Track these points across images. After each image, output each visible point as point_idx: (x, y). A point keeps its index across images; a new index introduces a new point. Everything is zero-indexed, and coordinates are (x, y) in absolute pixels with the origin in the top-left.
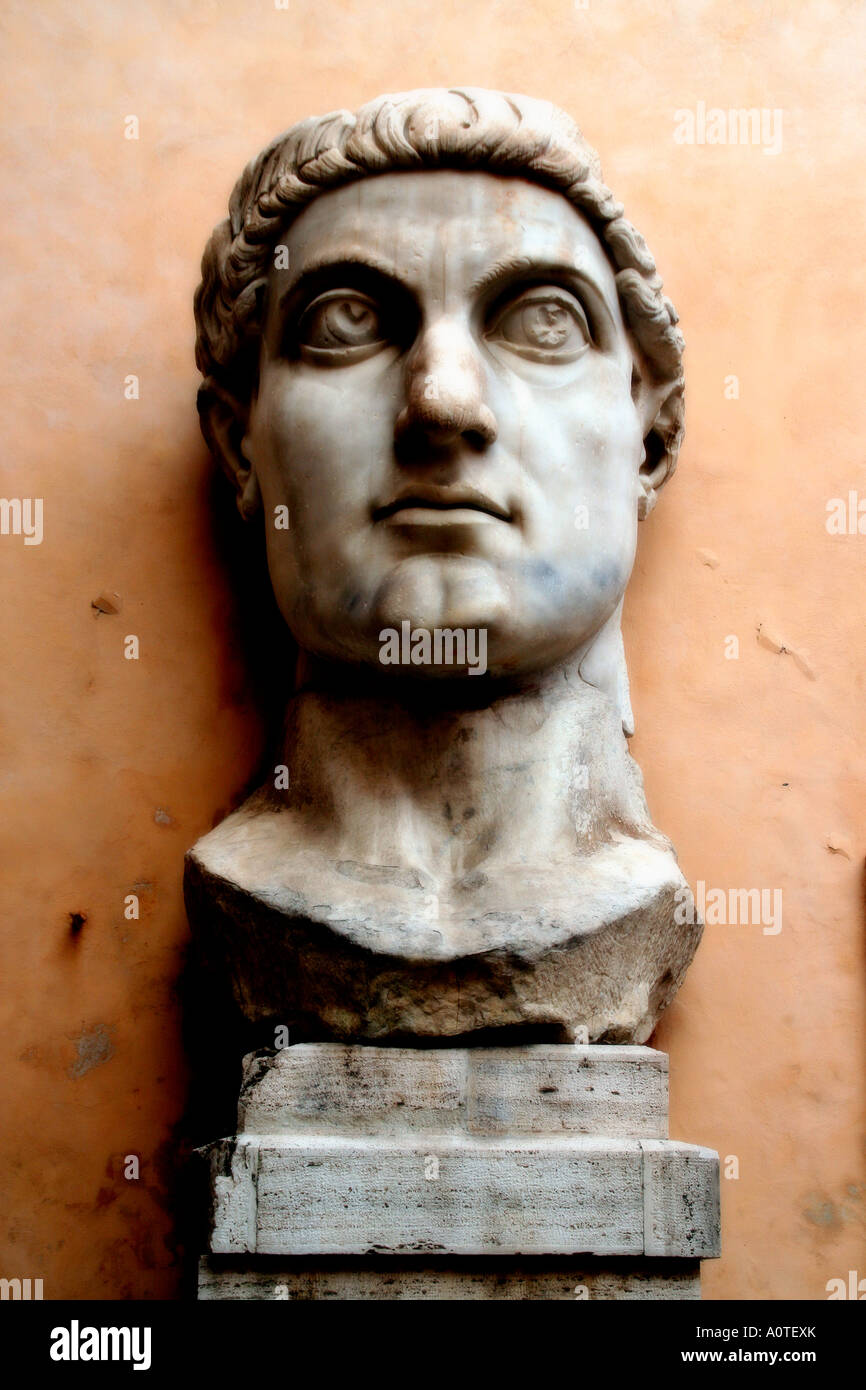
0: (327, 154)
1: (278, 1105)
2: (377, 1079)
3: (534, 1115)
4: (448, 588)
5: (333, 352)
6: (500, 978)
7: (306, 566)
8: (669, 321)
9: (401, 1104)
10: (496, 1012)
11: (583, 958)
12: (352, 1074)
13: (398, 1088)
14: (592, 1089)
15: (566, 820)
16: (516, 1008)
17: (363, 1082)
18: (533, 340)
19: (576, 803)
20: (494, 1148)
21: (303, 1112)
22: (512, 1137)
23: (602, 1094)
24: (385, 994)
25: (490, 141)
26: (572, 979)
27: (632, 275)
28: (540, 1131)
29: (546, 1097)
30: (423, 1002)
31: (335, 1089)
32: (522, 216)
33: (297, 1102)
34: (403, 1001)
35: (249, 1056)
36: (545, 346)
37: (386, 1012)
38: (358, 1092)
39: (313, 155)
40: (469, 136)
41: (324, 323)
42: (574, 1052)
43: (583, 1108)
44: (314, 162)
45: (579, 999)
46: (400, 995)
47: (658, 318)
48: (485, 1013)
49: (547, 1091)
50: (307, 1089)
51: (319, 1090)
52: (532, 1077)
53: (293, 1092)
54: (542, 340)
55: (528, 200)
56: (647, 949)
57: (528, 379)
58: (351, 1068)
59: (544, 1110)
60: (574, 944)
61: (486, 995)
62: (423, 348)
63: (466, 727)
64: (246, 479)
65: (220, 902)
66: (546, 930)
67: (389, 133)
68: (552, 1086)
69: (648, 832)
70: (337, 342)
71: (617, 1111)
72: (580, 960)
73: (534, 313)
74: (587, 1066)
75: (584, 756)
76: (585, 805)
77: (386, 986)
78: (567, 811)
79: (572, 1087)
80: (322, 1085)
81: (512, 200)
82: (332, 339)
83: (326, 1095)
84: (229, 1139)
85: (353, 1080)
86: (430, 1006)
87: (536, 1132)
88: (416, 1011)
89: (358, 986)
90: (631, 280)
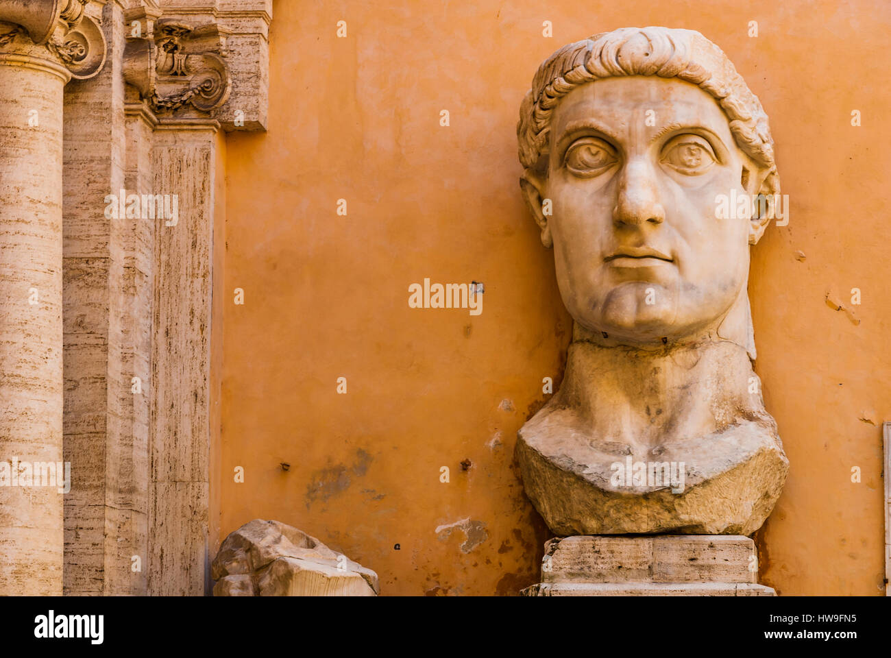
0: (577, 69)
1: (561, 568)
2: (609, 555)
3: (686, 572)
4: (640, 301)
5: (583, 172)
6: (668, 502)
7: (572, 283)
8: (761, 141)
9: (620, 567)
10: (666, 520)
11: (711, 491)
12: (596, 552)
13: (619, 560)
14: (715, 558)
15: (709, 414)
16: (677, 517)
17: (602, 556)
18: (684, 164)
19: (715, 405)
20: (664, 589)
21: (572, 571)
22: (675, 583)
23: (720, 561)
24: (612, 511)
25: (659, 63)
26: (706, 502)
27: (737, 123)
28: (689, 580)
29: (691, 563)
30: (630, 515)
31: (588, 560)
32: (676, 100)
33: (569, 566)
34: (621, 515)
35: (548, 542)
36: (689, 167)
37: (612, 520)
38: (599, 561)
39: (571, 68)
40: (648, 61)
41: (578, 157)
42: (706, 539)
43: (710, 568)
44: (572, 72)
45: (711, 512)
46: (619, 512)
47: (754, 143)
48: (661, 520)
49: (692, 560)
50: (574, 560)
51: (580, 560)
52: (685, 553)
53: (568, 562)
54: (688, 164)
55: (680, 91)
56: (750, 483)
57: (681, 184)
58: (596, 549)
59: (691, 569)
60: (706, 484)
61: (661, 511)
62: (625, 175)
63: (656, 366)
64: (545, 226)
65: (533, 461)
66: (692, 478)
67: (608, 60)
68: (695, 557)
69: (759, 416)
70: (585, 166)
71: (728, 570)
72: (710, 492)
73: (685, 150)
74: (712, 547)
75: (720, 379)
76: (721, 405)
77: (611, 507)
78: (710, 410)
79: (705, 558)
80: (582, 558)
81: (671, 92)
82: (582, 165)
83: (584, 563)
84: (537, 585)
85: (596, 555)
86: (634, 517)
87: (687, 580)
88: (627, 519)
89: (598, 507)
90: (737, 126)
